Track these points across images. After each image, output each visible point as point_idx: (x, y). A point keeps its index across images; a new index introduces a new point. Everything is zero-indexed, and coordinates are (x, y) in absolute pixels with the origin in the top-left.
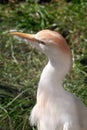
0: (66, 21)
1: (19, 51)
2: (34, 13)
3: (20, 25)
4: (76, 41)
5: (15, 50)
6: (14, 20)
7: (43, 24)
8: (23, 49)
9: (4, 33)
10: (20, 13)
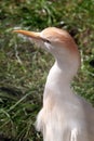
0: (75, 18)
1: (23, 51)
2: (40, 9)
3: (25, 22)
4: (86, 41)
5: (19, 49)
6: (19, 17)
7: (50, 21)
8: (28, 49)
9: (8, 31)
10: (25, 9)
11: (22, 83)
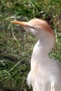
0: (50, 9)
1: (18, 32)
2: (27, 4)
3: (18, 13)
4: (58, 23)
5: (15, 31)
6: (13, 10)
7: (34, 12)
8: (21, 30)
9: (7, 19)
10: (17, 5)
11: (18, 53)
